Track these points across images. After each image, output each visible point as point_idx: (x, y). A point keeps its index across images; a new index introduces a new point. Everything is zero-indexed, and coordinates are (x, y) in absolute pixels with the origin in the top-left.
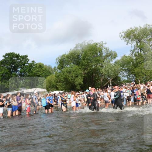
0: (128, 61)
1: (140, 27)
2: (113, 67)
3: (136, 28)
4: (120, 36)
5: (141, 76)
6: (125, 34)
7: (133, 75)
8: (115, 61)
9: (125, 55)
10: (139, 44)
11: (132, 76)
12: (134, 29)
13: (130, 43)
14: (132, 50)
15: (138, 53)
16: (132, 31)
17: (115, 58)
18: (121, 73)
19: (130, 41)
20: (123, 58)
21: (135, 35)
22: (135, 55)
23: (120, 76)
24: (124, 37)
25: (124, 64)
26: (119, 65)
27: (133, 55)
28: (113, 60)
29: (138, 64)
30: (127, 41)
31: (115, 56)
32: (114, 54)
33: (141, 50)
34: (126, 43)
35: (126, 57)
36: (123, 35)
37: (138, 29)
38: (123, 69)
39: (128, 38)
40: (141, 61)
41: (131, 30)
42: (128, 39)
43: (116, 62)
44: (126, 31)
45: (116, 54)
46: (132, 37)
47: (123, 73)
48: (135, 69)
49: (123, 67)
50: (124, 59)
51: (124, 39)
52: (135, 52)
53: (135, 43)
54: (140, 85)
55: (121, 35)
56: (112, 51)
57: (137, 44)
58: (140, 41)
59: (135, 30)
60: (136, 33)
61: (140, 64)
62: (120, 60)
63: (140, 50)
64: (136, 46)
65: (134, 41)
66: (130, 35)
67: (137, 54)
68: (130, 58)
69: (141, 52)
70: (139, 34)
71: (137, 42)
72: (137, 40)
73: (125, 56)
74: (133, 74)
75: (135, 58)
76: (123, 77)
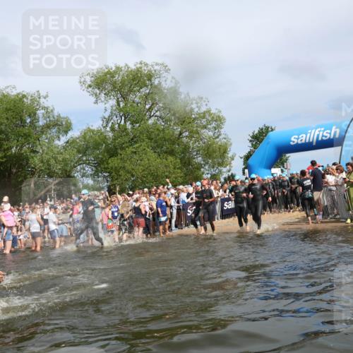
0: (96, 141)
1: (126, 65)
2: (61, 154)
3: (118, 68)
4: (81, 82)
5: (122, 177)
6: (93, 79)
7: (106, 174)
8: (66, 140)
9: (91, 128)
10: (122, 105)
11: (104, 177)
12: (114, 69)
13: (103, 99)
14: (107, 117)
15: (119, 125)
16: (109, 73)
17: (66, 132)
18: (79, 167)
19: (103, 95)
20: (85, 134)
21: (115, 82)
22: (113, 129)
23: (76, 175)
24: (90, 86)
25: (87, 148)
26: (76, 150)
27: (108, 129)
28: (61, 136)
29: (116, 149)
30: (96, 95)
31: (68, 128)
32: (64, 123)
33: (125, 118)
34: (93, 99)
35: (93, 131)
36: (89, 80)
37: (121, 70)
38: (84, 158)
39: (99, 89)
40: (124, 144)
41: (107, 70)
42: (98, 92)
43: (67, 142)
44: (95, 72)
45: (70, 124)
46: (109, 87)
47: (84, 169)
48: (110, 161)
49: (85, 154)
50: (88, 137)
51: (90, 89)
52: (112, 121)
53: (113, 102)
54: (119, 196)
55: (82, 80)
56: (61, 116)
57: (119, 105)
58: (124, 97)
59: (115, 72)
60: (118, 78)
61: (122, 149)
62: (78, 138)
63: (123, 118)
64: (114, 108)
65: (112, 97)
66: (103, 83)
67: (117, 126)
68: (101, 134)
69: (125, 122)
70: (123, 82)
71: (118, 99)
72: (119, 96)
73: (90, 130)
74: (106, 172)
75: (111, 134)
76: (82, 177)
